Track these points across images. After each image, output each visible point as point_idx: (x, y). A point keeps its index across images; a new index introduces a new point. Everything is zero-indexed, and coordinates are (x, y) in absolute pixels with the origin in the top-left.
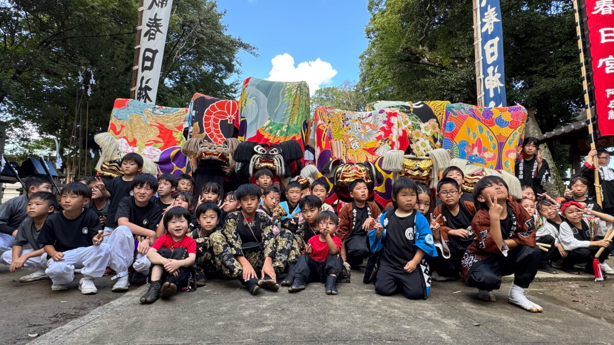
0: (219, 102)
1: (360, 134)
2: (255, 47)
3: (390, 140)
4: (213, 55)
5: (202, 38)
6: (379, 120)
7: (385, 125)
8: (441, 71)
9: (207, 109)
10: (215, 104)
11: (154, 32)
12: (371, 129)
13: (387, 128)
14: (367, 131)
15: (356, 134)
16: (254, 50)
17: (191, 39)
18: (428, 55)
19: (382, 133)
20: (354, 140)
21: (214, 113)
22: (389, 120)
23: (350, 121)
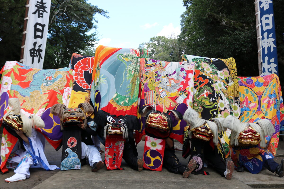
0: (83, 59)
1: (167, 86)
2: (107, 11)
3: (187, 91)
4: (78, 17)
5: (70, 7)
6: (181, 76)
7: (184, 80)
8: (234, 32)
9: (75, 64)
10: (80, 61)
11: (42, 12)
12: (175, 83)
13: (185, 82)
14: (172, 84)
15: (164, 86)
16: (106, 14)
17: (63, 8)
18: (225, 20)
19: (182, 86)
20: (162, 91)
21: (80, 67)
22: (187, 76)
23: (160, 77)
